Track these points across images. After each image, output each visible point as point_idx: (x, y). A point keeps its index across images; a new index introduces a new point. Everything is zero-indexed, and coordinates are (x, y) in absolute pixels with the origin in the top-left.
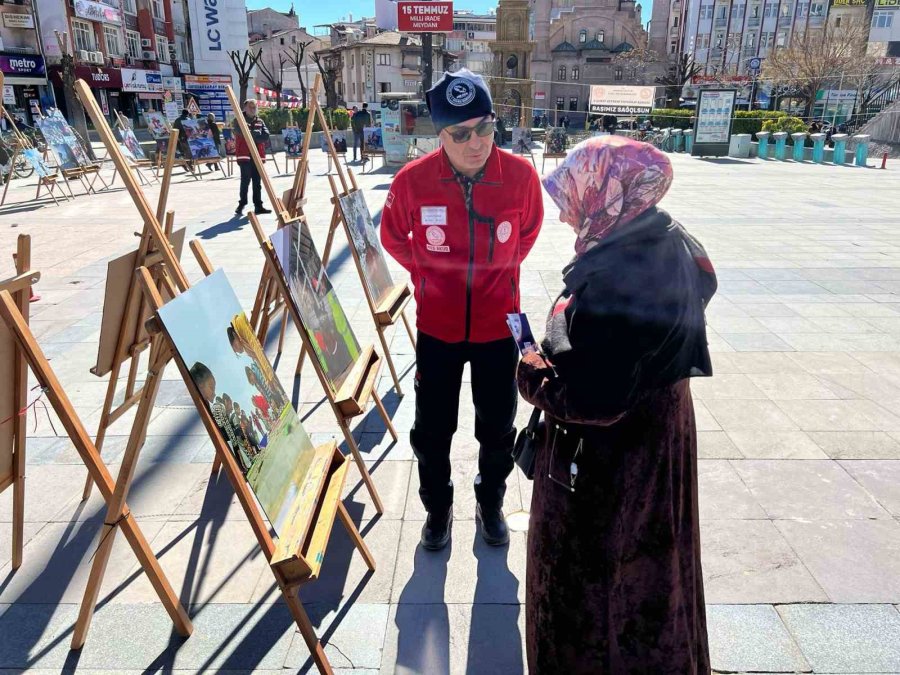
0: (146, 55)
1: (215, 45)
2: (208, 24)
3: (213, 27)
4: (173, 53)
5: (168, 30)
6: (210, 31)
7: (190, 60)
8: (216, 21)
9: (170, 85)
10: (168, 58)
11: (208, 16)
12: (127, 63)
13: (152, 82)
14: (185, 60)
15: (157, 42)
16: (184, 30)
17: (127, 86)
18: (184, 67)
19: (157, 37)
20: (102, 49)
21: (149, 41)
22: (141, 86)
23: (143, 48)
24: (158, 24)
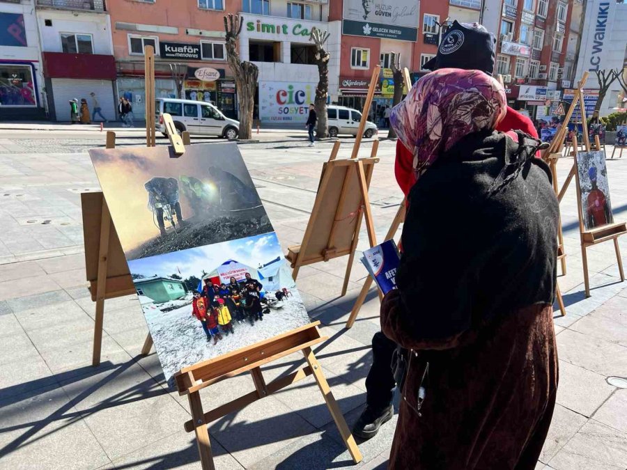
0: (541, 76)
1: (595, 67)
2: (593, 53)
3: (596, 55)
4: (560, 73)
5: (561, 59)
6: (593, 58)
7: (571, 78)
8: (600, 50)
9: (552, 96)
10: (556, 78)
11: (594, 47)
12: (526, 82)
13: (539, 94)
14: (568, 79)
15: (551, 67)
16: (573, 58)
17: (522, 96)
18: (566, 83)
19: (551, 63)
20: (512, 73)
21: (545, 67)
22: (530, 97)
23: (540, 72)
24: (555, 55)
